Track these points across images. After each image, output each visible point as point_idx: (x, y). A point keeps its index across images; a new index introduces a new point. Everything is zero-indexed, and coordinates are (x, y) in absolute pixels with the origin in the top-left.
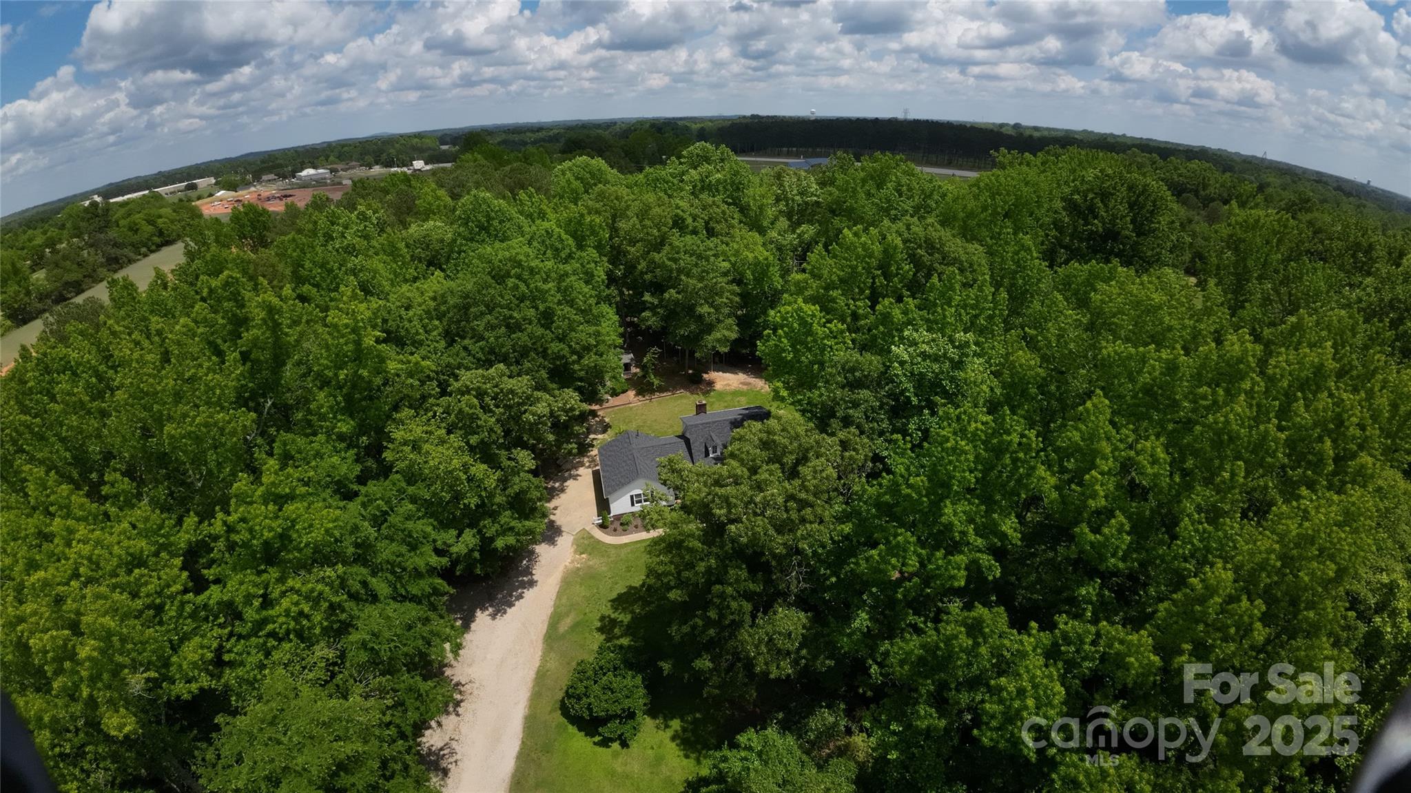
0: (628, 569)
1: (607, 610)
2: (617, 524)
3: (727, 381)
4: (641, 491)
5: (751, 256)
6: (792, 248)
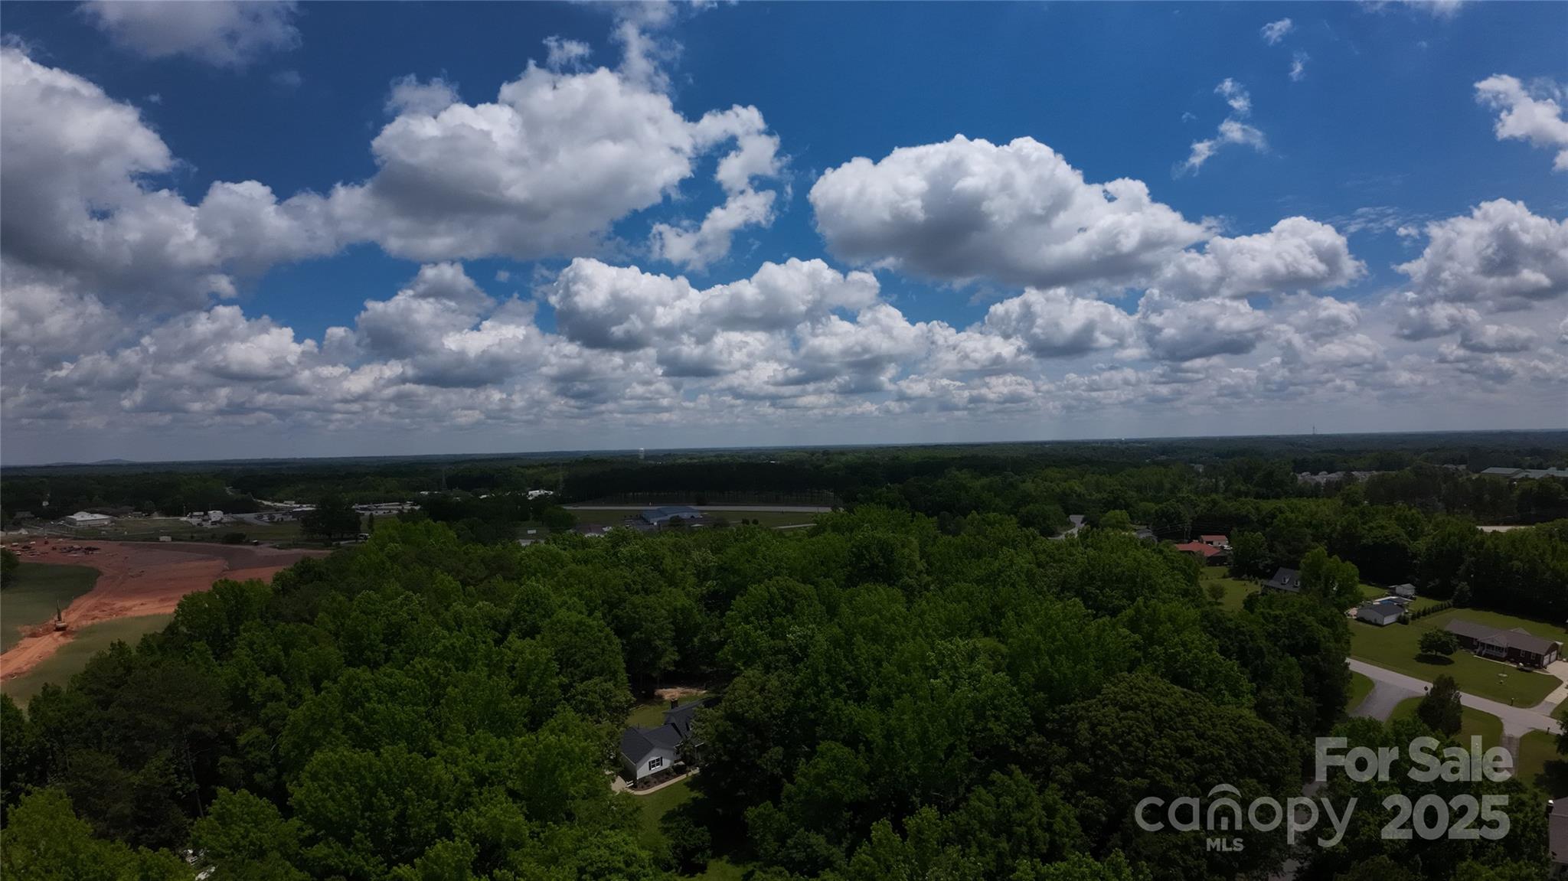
0: (662, 804)
2: (642, 784)
3: (670, 693)
4: (655, 758)
5: (679, 604)
6: (703, 596)
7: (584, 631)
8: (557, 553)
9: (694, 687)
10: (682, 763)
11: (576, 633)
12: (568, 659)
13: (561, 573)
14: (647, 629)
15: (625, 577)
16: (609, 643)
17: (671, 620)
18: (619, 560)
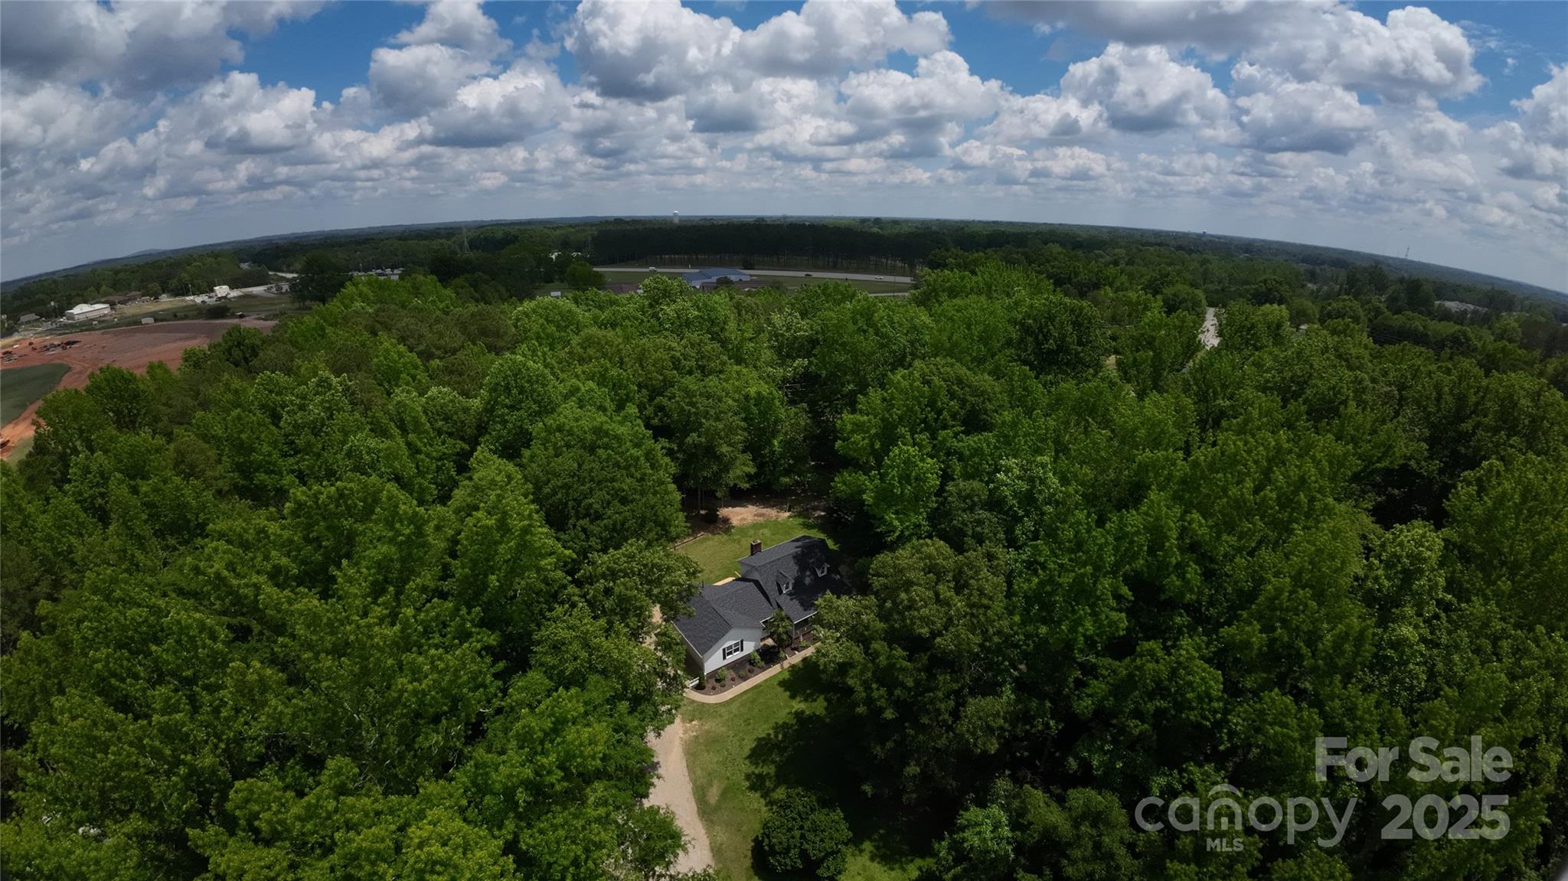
0: (747, 722)
1: (747, 768)
2: (712, 682)
3: (740, 515)
4: (732, 643)
5: (752, 391)
6: (785, 380)
7: (606, 447)
8: (570, 311)
9: (772, 506)
10: (770, 642)
11: (592, 449)
12: (578, 502)
13: (575, 340)
14: (708, 429)
15: (671, 349)
16: (652, 467)
17: (743, 415)
18: (661, 324)
